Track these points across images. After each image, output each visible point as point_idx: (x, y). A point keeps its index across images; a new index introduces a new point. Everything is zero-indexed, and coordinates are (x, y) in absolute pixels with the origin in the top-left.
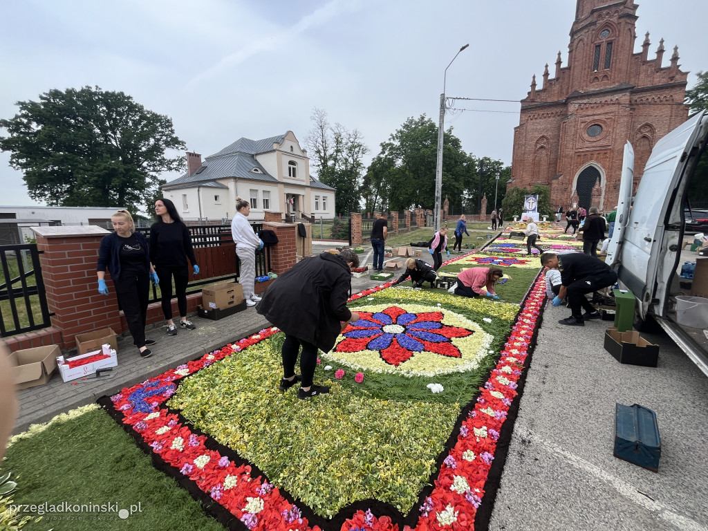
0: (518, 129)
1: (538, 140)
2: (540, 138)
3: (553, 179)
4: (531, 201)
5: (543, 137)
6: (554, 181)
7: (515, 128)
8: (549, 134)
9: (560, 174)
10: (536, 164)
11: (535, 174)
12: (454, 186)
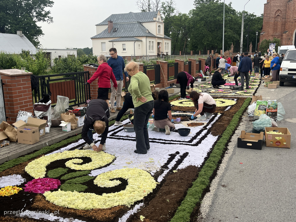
0: (266, 5)
1: (276, 12)
2: (277, 11)
3: (284, 33)
4: (272, 46)
5: (279, 10)
6: (284, 34)
7: (265, 4)
8: (282, 9)
9: (287, 30)
10: (275, 24)
11: (275, 30)
12: (234, 37)
